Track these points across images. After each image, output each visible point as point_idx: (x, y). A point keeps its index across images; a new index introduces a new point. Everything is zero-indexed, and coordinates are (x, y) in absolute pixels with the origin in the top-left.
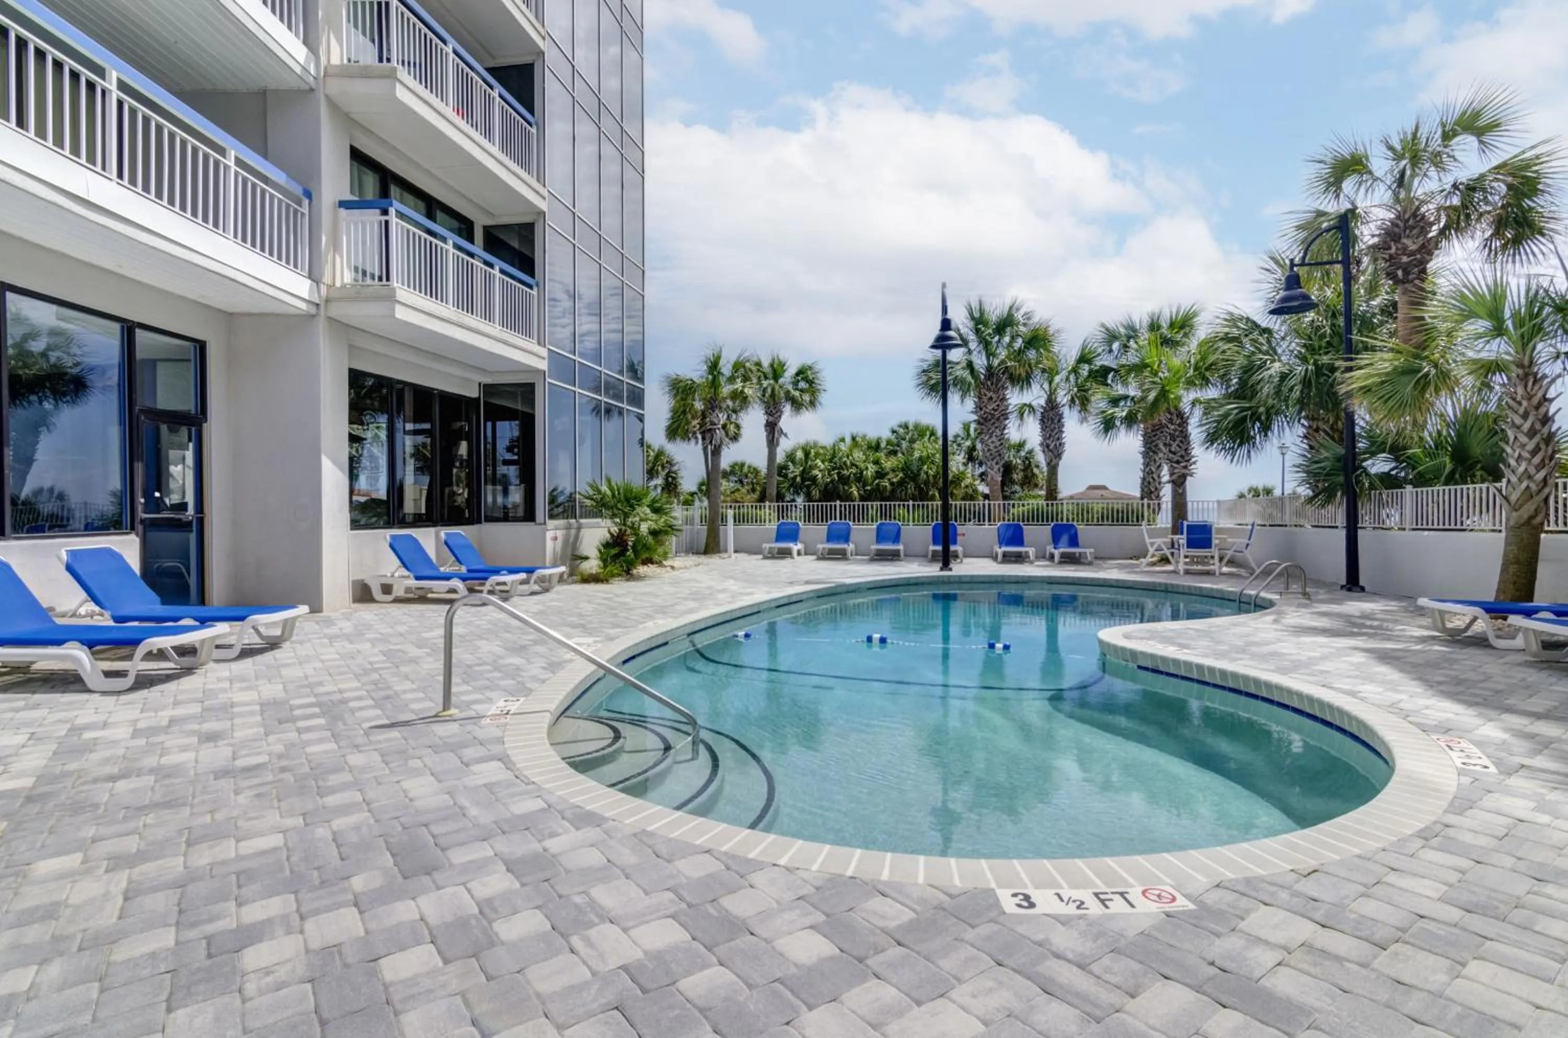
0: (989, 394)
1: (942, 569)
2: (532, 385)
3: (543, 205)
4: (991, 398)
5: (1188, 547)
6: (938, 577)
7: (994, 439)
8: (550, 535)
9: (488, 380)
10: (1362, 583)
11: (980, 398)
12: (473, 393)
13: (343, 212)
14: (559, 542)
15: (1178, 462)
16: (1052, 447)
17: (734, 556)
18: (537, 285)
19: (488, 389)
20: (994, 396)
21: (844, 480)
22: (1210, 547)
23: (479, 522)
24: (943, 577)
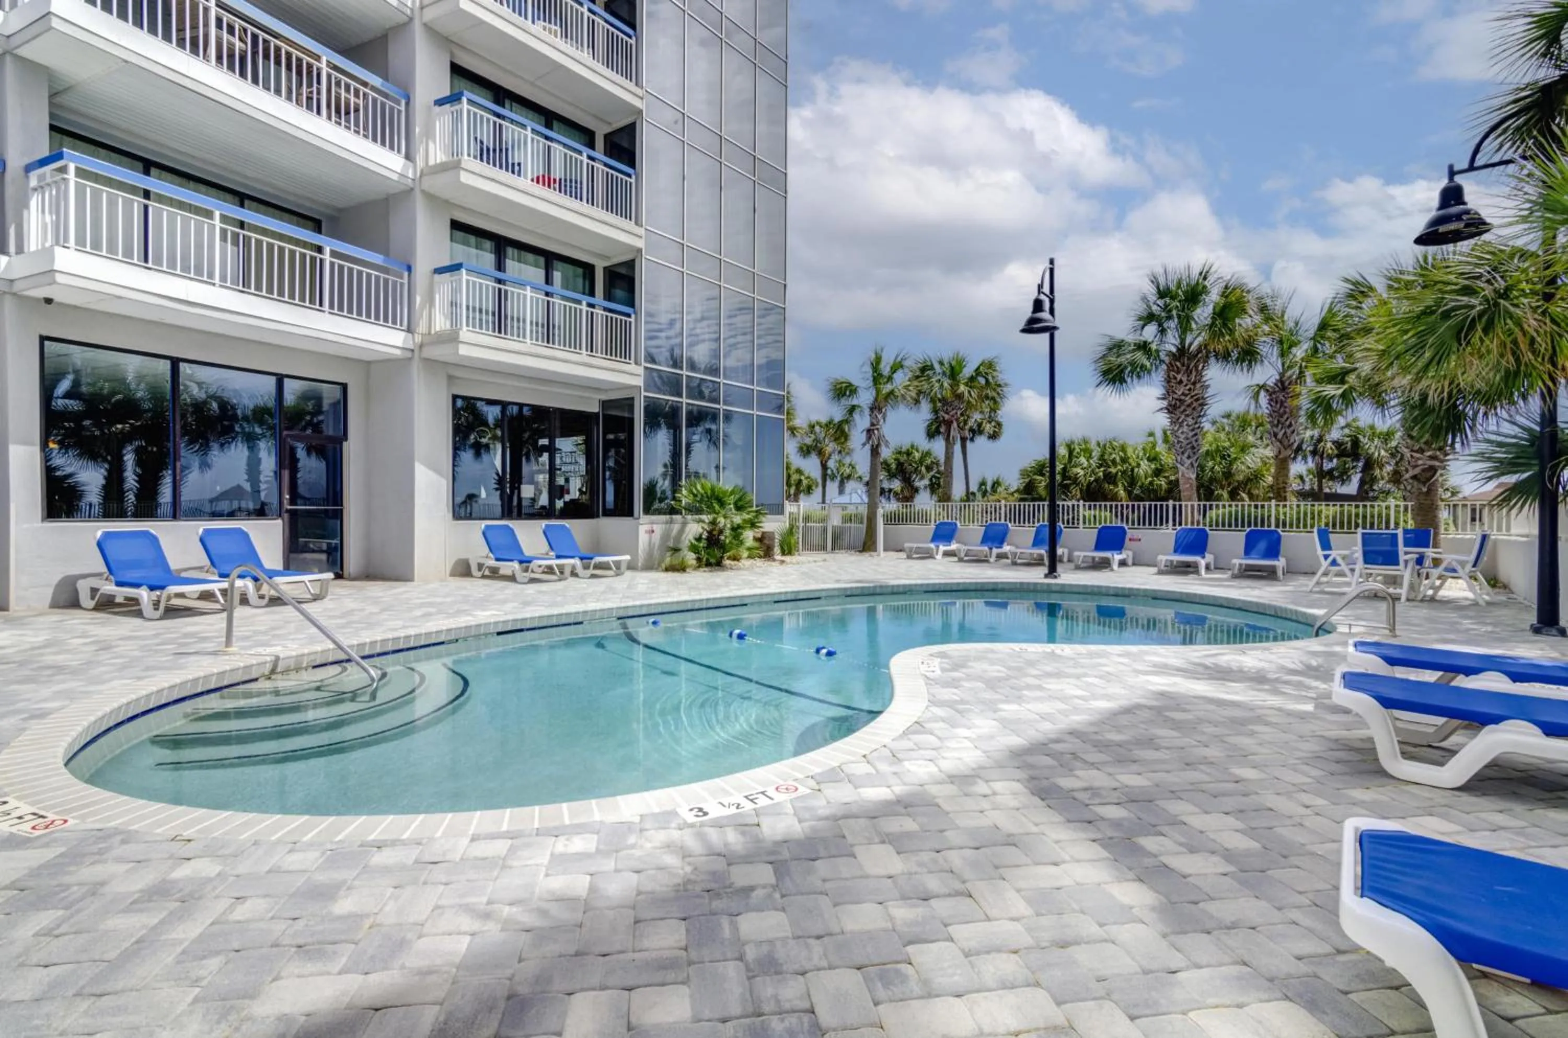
0: (1179, 377)
1: (1046, 576)
2: (632, 399)
3: (640, 243)
4: (1181, 382)
5: (1366, 561)
6: (1042, 584)
7: (1185, 429)
8: (643, 529)
9: (605, 397)
10: (1562, 623)
11: (1168, 382)
12: (594, 408)
13: (437, 276)
14: (657, 537)
15: (1421, 451)
16: (1280, 436)
17: (882, 554)
18: (635, 313)
19: (605, 404)
20: (1184, 379)
21: (1110, 478)
22: (1397, 564)
23: (598, 516)
24: (1048, 585)
